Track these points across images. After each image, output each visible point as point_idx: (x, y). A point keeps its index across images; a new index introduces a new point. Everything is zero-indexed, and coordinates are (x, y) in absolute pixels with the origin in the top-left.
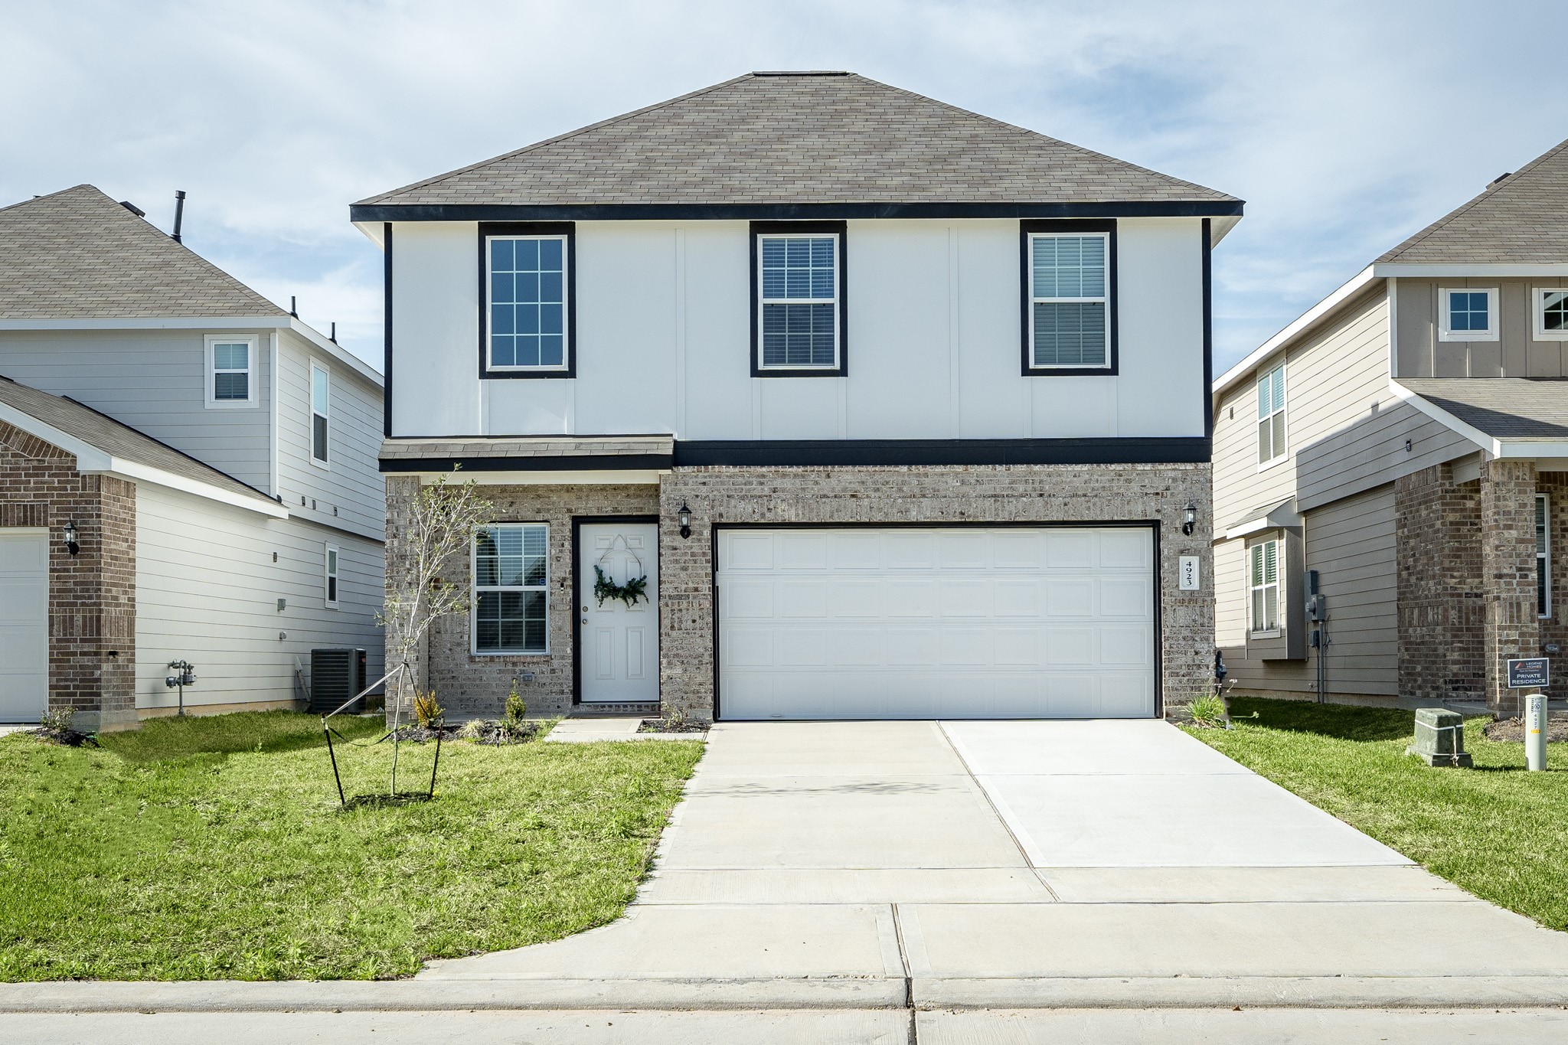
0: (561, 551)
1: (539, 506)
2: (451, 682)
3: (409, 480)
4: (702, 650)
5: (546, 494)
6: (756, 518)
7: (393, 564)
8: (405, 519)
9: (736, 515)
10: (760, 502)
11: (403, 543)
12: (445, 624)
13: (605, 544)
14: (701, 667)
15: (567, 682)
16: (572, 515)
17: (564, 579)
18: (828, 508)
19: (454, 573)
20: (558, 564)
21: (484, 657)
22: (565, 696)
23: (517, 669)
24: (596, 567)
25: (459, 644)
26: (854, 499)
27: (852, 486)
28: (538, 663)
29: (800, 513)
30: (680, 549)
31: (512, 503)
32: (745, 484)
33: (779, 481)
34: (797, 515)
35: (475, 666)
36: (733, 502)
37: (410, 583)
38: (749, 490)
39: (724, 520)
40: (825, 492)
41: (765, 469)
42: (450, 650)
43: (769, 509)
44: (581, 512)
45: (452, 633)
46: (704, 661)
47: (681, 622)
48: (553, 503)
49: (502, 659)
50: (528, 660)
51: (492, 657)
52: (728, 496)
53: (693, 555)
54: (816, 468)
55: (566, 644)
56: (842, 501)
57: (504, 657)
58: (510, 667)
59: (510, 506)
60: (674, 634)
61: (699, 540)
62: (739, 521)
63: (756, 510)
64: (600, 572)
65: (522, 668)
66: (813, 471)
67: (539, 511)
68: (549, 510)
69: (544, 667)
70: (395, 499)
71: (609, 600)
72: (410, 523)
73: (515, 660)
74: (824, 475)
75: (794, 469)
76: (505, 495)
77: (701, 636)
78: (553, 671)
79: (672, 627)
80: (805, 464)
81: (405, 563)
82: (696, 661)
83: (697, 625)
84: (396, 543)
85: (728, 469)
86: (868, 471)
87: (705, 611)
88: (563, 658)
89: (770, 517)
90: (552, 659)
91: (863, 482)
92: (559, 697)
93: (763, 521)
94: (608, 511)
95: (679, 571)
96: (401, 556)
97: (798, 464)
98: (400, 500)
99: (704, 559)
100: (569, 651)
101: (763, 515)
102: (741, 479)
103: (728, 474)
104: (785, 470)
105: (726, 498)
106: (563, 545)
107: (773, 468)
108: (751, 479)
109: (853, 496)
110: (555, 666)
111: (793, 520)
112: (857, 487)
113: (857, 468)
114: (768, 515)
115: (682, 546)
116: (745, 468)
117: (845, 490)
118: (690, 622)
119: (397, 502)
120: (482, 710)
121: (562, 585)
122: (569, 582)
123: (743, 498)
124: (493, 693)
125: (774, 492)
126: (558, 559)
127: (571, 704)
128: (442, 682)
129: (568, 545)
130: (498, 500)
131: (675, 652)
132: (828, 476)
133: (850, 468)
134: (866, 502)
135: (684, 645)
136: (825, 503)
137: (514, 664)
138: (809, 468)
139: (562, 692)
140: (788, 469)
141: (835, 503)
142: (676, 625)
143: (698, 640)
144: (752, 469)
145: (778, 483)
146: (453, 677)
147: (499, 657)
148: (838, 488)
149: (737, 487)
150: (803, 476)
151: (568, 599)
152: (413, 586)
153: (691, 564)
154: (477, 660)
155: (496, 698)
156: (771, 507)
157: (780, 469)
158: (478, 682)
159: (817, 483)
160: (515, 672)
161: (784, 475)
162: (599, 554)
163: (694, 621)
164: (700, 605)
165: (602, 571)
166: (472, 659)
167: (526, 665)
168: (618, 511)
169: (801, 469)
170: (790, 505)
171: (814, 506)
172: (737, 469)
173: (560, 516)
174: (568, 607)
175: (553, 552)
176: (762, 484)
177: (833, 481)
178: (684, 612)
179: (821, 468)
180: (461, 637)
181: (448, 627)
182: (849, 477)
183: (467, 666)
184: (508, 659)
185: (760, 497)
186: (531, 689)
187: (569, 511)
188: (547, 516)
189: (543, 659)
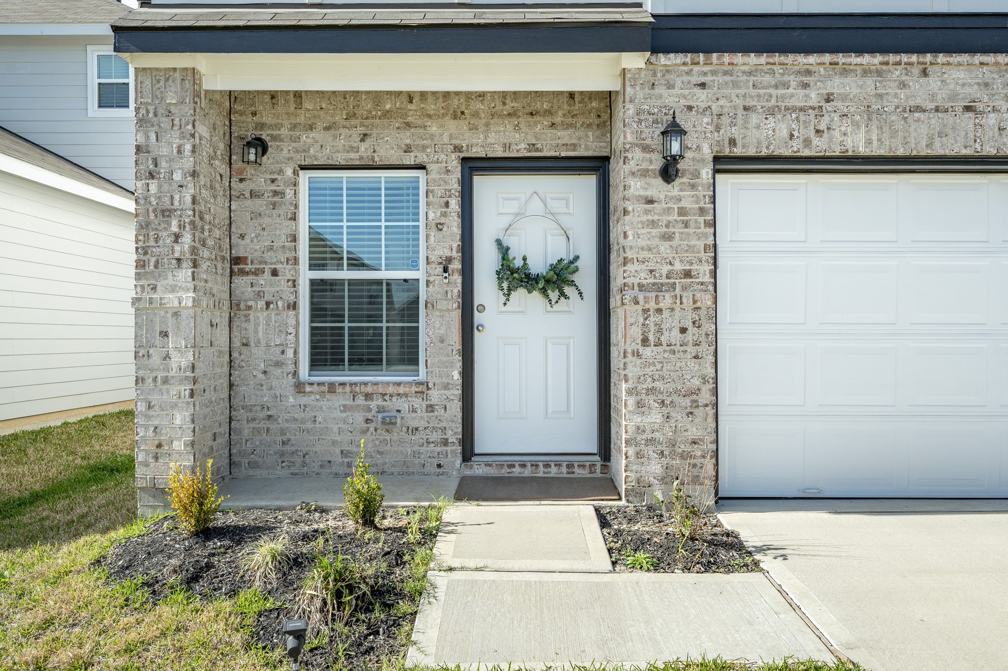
0: (444, 214)
1: (408, 141)
2: (268, 424)
3: (177, 75)
4: (696, 382)
5: (419, 122)
6: (795, 148)
7: (148, 224)
8: (170, 144)
9: (759, 142)
10: (802, 118)
11: (166, 187)
12: (256, 332)
13: (512, 207)
14: (696, 411)
15: (454, 425)
16: (462, 155)
17: (449, 260)
18: (924, 130)
19: (271, 248)
20: (440, 234)
21: (319, 384)
22: (449, 449)
23: (373, 404)
24: (499, 242)
25: (278, 364)
26: (971, 114)
27: (967, 90)
28: (406, 395)
29: (874, 138)
30: (659, 202)
31: (365, 135)
32: (776, 87)
33: (837, 80)
34: (869, 142)
35: (304, 400)
36: (754, 119)
37: (179, 260)
38: (783, 97)
39: (738, 151)
40: (918, 101)
41: (812, 59)
42: (265, 372)
43: (817, 131)
44: (477, 152)
45: (268, 346)
46: (702, 402)
47: (660, 331)
48: (432, 136)
49: (348, 389)
50: (391, 389)
51: (332, 385)
52: (746, 109)
53: (682, 212)
54: (905, 58)
55: (452, 365)
56: (949, 118)
57: (351, 384)
58: (361, 401)
59: (362, 140)
60: (647, 352)
61: (693, 187)
62: (764, 152)
63: (796, 134)
64: (504, 250)
65: (380, 402)
66: (899, 63)
67: (408, 150)
68: (424, 148)
69: (417, 402)
70: (151, 108)
71: (520, 294)
72: (179, 152)
73: (369, 389)
74: (916, 71)
75: (866, 59)
76: (353, 122)
77: (696, 357)
78: (431, 408)
79: (645, 341)
80: (884, 51)
81: (170, 225)
82: (687, 402)
83: (689, 337)
84: (153, 188)
85: (746, 59)
86: (997, 64)
87: (703, 312)
88: (446, 387)
89: (820, 146)
90: (428, 389)
91: (986, 85)
92: (439, 449)
93: (806, 153)
94: (520, 150)
95: (656, 242)
96: (163, 211)
97: (872, 51)
98: (160, 111)
99: (701, 219)
100: (456, 376)
101: (807, 142)
102: (767, 78)
103: (746, 68)
104: (848, 60)
105: (740, 112)
106: (447, 204)
107: (827, 58)
108: (786, 78)
109: (968, 109)
110: (434, 401)
111: (863, 150)
112: (974, 91)
113: (978, 58)
114: (816, 141)
115: (662, 197)
116: (777, 58)
117: (953, 97)
118: (676, 332)
119: (156, 115)
120: (317, 469)
121: (445, 270)
122: (456, 265)
123: (771, 112)
124: (334, 443)
125: (828, 101)
126: (439, 227)
127: (459, 461)
128: (251, 425)
129: (455, 205)
130: (342, 131)
131: (649, 384)
132: (925, 73)
133: (964, 58)
134: (992, 119)
135: (665, 372)
136: (918, 120)
137: (368, 396)
138: (892, 58)
139: (445, 443)
140: (854, 59)
141: (935, 120)
142: (651, 338)
143: (692, 363)
144: (790, 58)
145: (836, 85)
146: (270, 417)
147: (343, 384)
148: (942, 95)
149: (762, 91)
150: (879, 73)
151: (456, 291)
152: (185, 265)
153: (678, 230)
154: (308, 389)
155: (337, 451)
156: (823, 127)
157: (840, 58)
158: (309, 425)
159: (903, 85)
160: (369, 410)
161: (845, 71)
162: (504, 222)
163: (683, 330)
164: (695, 302)
165: (508, 249)
166: (299, 387)
167: (387, 398)
168: (537, 150)
169: (878, 58)
170: (856, 124)
171: (899, 125)
172: (763, 59)
173: (443, 157)
174: (455, 305)
175: (431, 215)
176: (806, 86)
177: (933, 82)
178: (666, 313)
179: (914, 58)
180: (283, 352)
181: (261, 334)
182: (960, 74)
183: (291, 400)
184: (357, 389)
185: (802, 109)
186: (395, 436)
187: (457, 149)
188: (422, 158)
189: (414, 389)
